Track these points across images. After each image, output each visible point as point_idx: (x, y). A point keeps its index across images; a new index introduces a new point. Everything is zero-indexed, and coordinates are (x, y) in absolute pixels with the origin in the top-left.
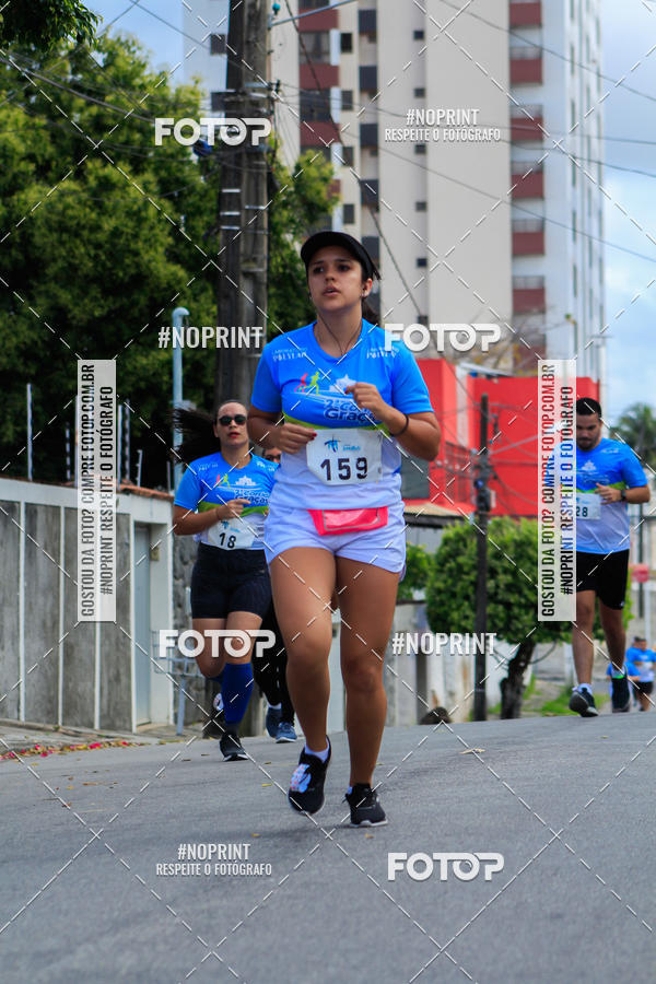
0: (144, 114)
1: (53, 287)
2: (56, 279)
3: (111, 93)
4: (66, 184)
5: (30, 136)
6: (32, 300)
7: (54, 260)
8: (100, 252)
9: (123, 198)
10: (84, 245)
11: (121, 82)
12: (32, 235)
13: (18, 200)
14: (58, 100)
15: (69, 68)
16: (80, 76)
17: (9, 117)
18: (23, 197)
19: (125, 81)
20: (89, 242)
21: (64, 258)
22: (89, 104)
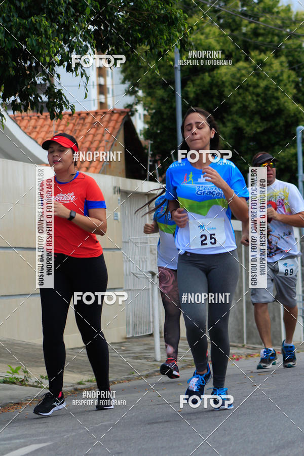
0: (280, 27)
1: (235, 117)
2: (237, 113)
3: (262, 16)
4: (241, 64)
5: (221, 40)
6: (224, 123)
7: (236, 104)
8: (259, 99)
9: (270, 70)
10: (251, 95)
11: (267, 10)
12: (224, 91)
13: (217, 73)
14: (234, 21)
15: (240, 4)
16: (245, 8)
17: (210, 31)
18: (219, 72)
19: (269, 10)
20: (253, 93)
21: (241, 102)
22: (250, 23)
